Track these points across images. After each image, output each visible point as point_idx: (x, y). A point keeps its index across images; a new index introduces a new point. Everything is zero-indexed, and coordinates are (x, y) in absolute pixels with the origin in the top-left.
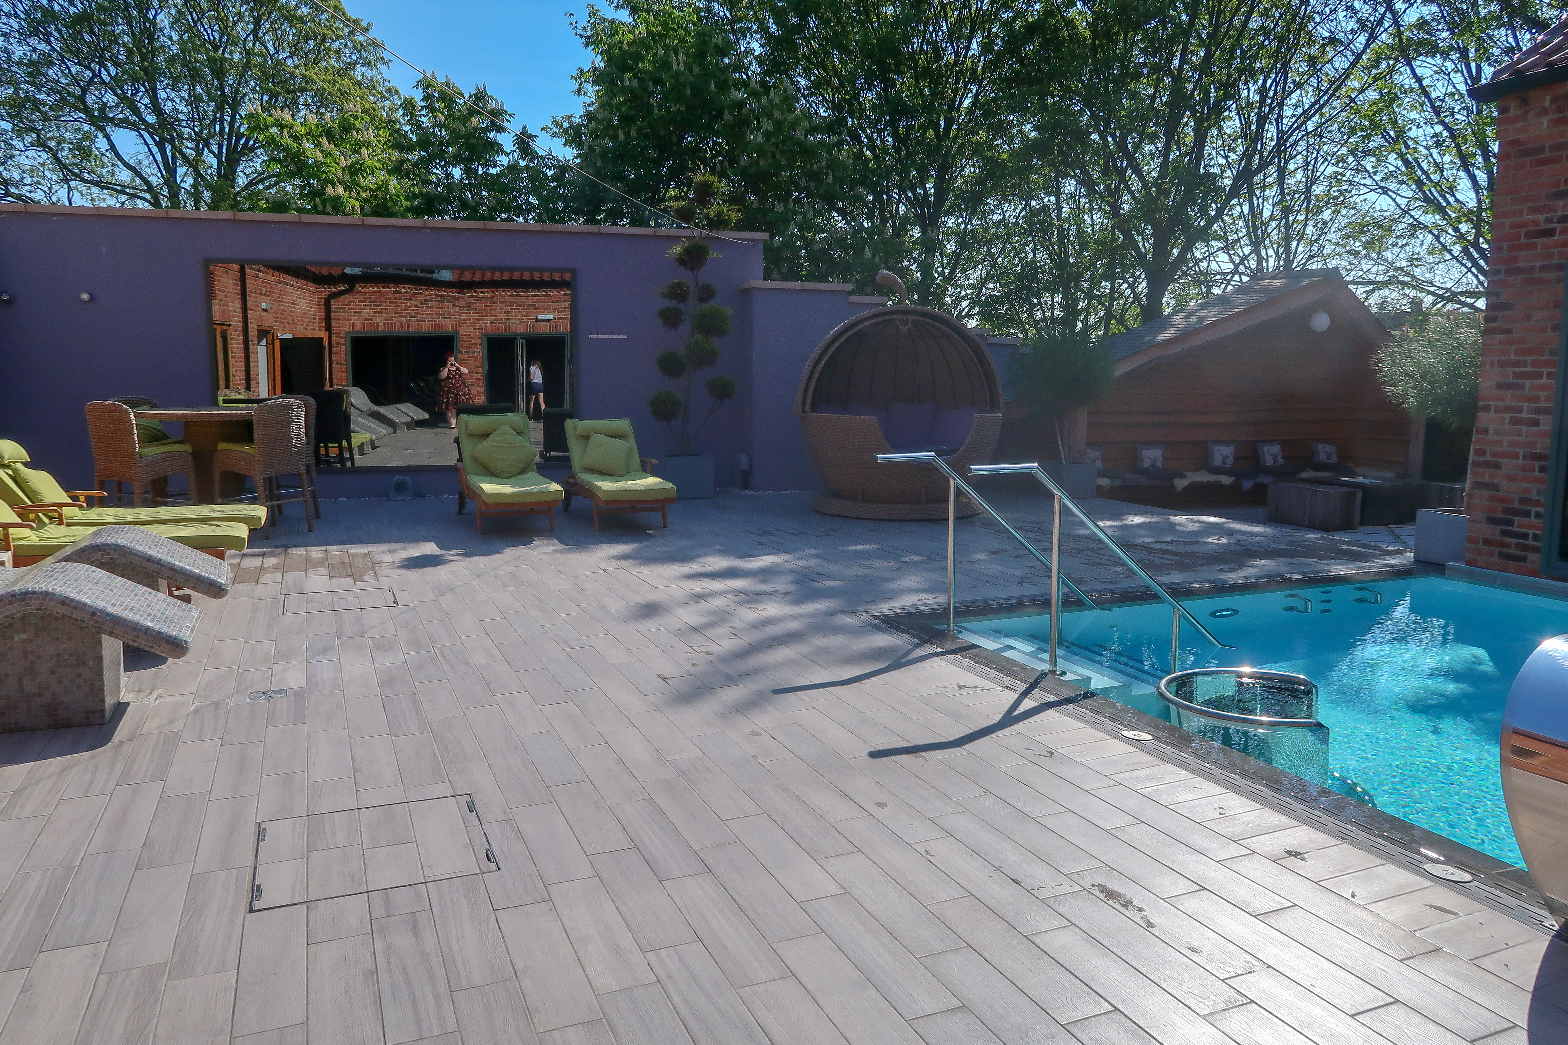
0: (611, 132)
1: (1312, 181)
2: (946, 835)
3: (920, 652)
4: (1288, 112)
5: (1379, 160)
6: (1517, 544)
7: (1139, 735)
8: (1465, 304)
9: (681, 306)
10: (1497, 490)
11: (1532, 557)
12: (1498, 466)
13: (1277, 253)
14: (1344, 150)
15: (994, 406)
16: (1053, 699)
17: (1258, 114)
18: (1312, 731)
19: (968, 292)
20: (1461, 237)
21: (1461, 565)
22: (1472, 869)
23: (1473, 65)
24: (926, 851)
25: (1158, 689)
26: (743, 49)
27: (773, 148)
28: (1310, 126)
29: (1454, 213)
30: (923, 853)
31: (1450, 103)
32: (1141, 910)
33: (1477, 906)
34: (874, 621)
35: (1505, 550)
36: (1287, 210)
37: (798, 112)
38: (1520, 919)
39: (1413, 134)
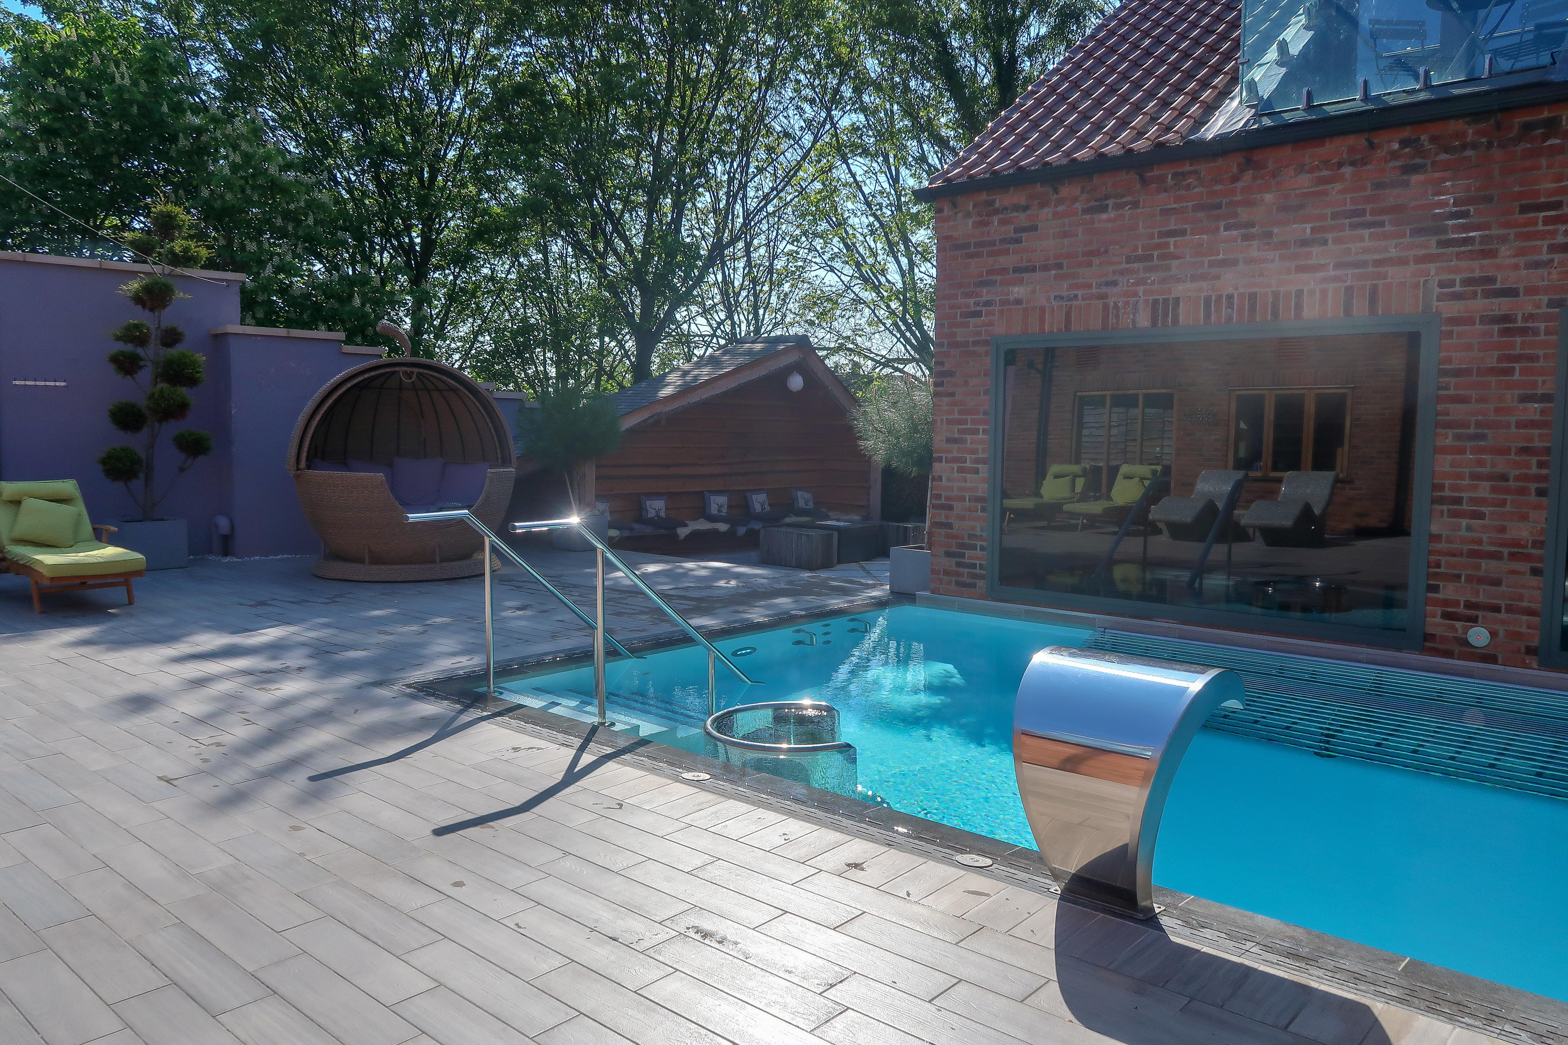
0: (28, 145)
1: (774, 257)
2: (533, 904)
3: (465, 718)
4: (751, 193)
5: (825, 242)
6: (968, 573)
7: (698, 776)
8: (897, 369)
9: (140, 351)
10: (952, 529)
11: (980, 583)
12: (951, 508)
13: (747, 320)
14: (798, 232)
15: (505, 461)
16: (609, 750)
17: (727, 194)
18: (841, 752)
19: (459, 344)
20: (892, 313)
21: (928, 593)
22: (991, 854)
23: (893, 168)
24: (517, 924)
25: (705, 729)
26: (195, 70)
27: (242, 182)
28: (770, 208)
29: (886, 291)
30: (515, 927)
31: (879, 199)
32: (736, 943)
33: (1002, 885)
34: (408, 690)
35: (960, 579)
36: (754, 281)
37: (270, 146)
38: (1033, 889)
39: (850, 221)
